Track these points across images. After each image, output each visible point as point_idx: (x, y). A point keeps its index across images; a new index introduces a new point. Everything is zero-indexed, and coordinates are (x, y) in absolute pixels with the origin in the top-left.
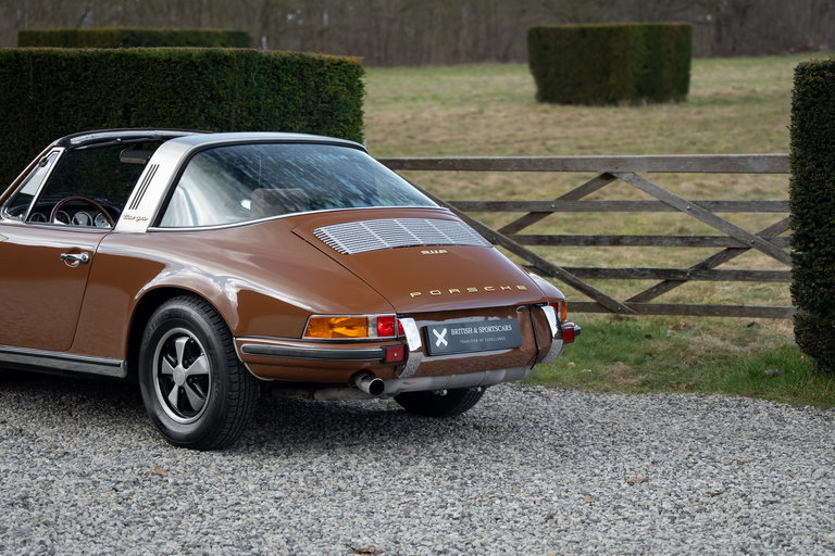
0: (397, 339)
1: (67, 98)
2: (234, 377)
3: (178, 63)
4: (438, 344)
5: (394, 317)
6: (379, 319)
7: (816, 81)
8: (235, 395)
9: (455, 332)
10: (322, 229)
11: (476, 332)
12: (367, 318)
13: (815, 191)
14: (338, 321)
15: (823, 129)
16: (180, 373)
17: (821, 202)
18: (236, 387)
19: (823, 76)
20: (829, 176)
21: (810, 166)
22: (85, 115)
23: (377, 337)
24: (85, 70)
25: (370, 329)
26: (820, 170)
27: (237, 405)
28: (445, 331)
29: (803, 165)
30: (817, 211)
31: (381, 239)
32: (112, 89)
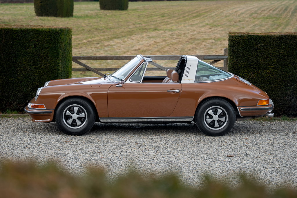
1: (16, 42)
3: (52, 32)
7: (237, 40)
13: (236, 67)
15: (238, 51)
17: (237, 70)
19: (239, 38)
20: (240, 63)
21: (235, 61)
22: (21, 47)
24: (22, 34)
26: (237, 61)
29: (233, 60)
30: (236, 72)
32: (31, 39)
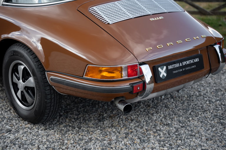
0: (139, 78)
2: (48, 92)
4: (161, 76)
5: (137, 65)
6: (128, 66)
8: (48, 101)
9: (170, 67)
10: (95, 8)
11: (181, 65)
12: (121, 67)
14: (104, 69)
16: (21, 84)
18: (49, 97)
23: (127, 78)
25: (123, 73)
27: (50, 106)
28: (165, 67)
31: (127, 13)
